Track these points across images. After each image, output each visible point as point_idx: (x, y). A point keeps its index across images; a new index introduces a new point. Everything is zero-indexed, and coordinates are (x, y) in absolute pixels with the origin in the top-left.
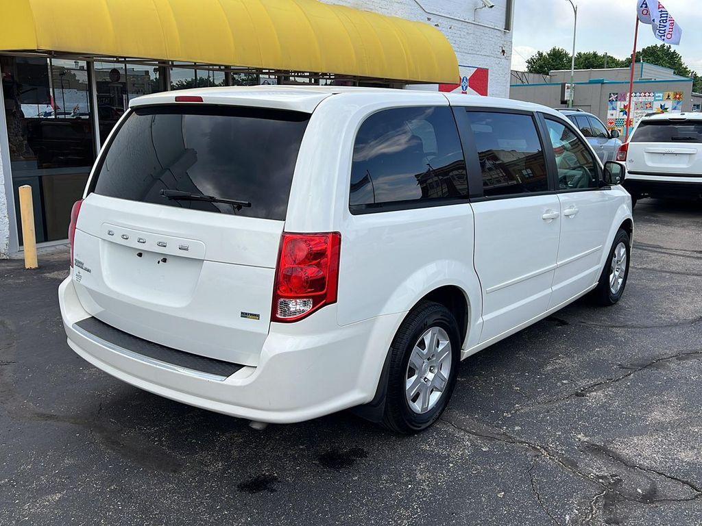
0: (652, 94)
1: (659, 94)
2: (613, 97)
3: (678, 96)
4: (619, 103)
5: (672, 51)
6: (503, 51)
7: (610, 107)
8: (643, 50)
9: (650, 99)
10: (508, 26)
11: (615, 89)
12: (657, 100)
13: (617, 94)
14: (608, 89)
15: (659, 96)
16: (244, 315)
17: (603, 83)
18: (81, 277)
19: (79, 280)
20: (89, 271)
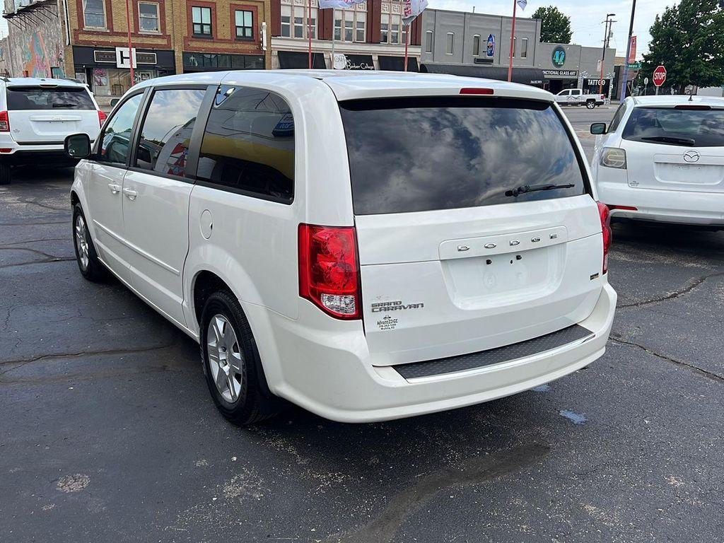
18: (396, 321)
19: (390, 327)
20: (420, 306)
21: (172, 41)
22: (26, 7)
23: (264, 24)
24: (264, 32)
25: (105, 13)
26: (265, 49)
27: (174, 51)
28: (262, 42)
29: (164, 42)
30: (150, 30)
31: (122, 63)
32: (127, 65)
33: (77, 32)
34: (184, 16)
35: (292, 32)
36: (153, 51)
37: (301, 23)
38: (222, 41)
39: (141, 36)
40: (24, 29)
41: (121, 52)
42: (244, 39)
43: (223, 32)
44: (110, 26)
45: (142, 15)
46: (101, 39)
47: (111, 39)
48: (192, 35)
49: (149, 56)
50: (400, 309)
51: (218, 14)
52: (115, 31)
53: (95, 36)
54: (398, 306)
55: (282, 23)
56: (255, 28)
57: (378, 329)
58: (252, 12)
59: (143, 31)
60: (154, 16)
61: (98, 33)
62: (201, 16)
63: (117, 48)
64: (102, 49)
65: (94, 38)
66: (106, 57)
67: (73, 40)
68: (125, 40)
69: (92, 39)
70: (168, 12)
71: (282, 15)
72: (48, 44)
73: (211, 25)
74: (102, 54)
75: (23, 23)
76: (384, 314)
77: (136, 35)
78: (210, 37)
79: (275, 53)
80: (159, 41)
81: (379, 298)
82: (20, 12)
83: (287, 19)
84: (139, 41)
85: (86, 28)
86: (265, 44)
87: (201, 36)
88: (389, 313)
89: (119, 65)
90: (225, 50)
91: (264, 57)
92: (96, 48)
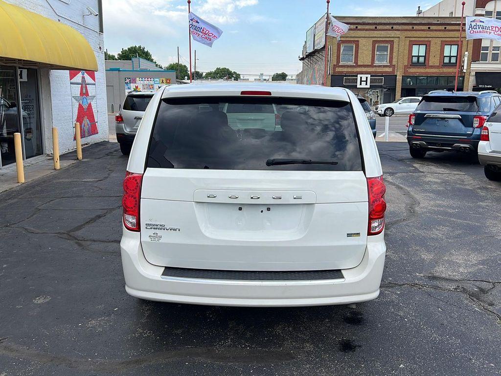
0: (152, 79)
1: (157, 80)
2: (128, 81)
3: (168, 81)
4: (131, 84)
5: (146, 51)
6: (100, 48)
7: (126, 87)
8: (129, 49)
9: (152, 83)
10: (101, 30)
11: (127, 75)
12: (156, 83)
13: (130, 78)
14: (123, 75)
15: (157, 81)
16: (349, 235)
17: (119, 71)
18: (161, 237)
19: (157, 240)
20: (177, 230)
21: (396, 69)
22: (310, 53)
23: (466, 53)
24: (466, 59)
25: (354, 53)
26: (464, 71)
27: (396, 76)
28: (463, 66)
29: (390, 70)
30: (382, 62)
31: (361, 84)
32: (364, 85)
33: (335, 66)
34: (406, 52)
35: (490, 57)
36: (382, 76)
37: (498, 50)
38: (432, 67)
39: (376, 66)
40: (309, 66)
41: (361, 78)
42: (450, 64)
43: (434, 61)
44: (356, 62)
45: (378, 53)
46: (350, 70)
47: (356, 70)
48: (411, 64)
49: (378, 79)
50: (164, 229)
51: (431, 48)
52: (359, 64)
53: (346, 68)
54: (162, 227)
55: (481, 52)
56: (459, 57)
57: (149, 240)
58: (458, 45)
59: (377, 63)
60: (386, 53)
61: (348, 66)
62: (419, 51)
63: (358, 75)
64: (349, 76)
65: (345, 70)
66: (351, 81)
67: (332, 71)
68: (364, 69)
69: (343, 70)
70: (395, 50)
71: (482, 46)
72: (319, 75)
73: (425, 56)
74: (348, 79)
75: (309, 63)
76: (153, 231)
77: (372, 66)
78: (424, 65)
79: (473, 73)
80: (387, 69)
81: (150, 220)
82: (307, 56)
83: (486, 48)
84: (373, 70)
85: (341, 63)
86: (465, 67)
87: (418, 64)
88: (157, 231)
89: (359, 86)
90: (433, 73)
91: (463, 77)
92: (345, 76)
